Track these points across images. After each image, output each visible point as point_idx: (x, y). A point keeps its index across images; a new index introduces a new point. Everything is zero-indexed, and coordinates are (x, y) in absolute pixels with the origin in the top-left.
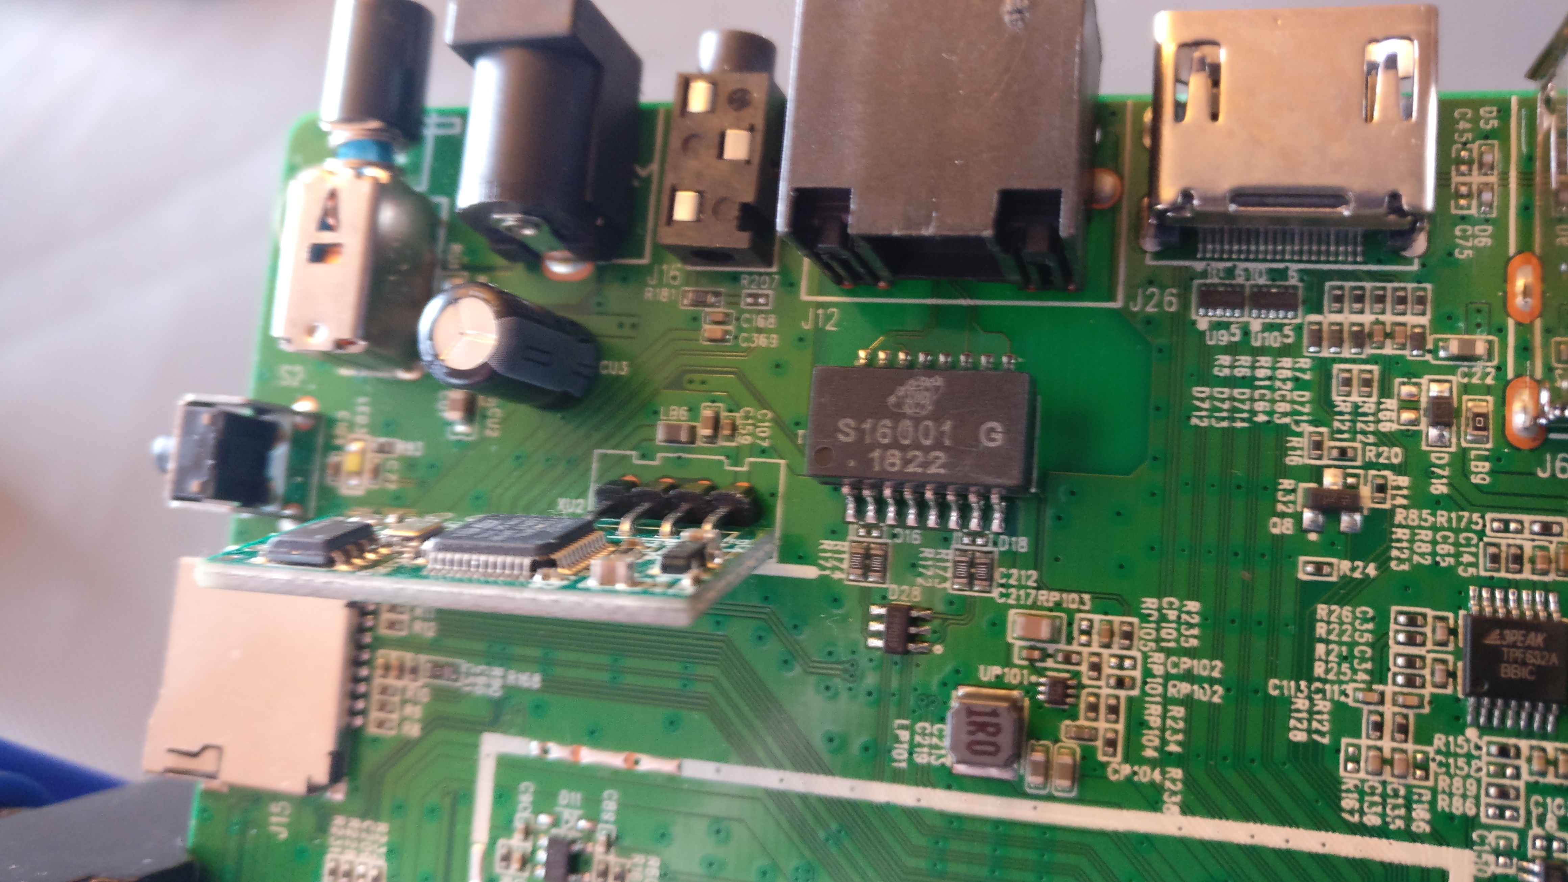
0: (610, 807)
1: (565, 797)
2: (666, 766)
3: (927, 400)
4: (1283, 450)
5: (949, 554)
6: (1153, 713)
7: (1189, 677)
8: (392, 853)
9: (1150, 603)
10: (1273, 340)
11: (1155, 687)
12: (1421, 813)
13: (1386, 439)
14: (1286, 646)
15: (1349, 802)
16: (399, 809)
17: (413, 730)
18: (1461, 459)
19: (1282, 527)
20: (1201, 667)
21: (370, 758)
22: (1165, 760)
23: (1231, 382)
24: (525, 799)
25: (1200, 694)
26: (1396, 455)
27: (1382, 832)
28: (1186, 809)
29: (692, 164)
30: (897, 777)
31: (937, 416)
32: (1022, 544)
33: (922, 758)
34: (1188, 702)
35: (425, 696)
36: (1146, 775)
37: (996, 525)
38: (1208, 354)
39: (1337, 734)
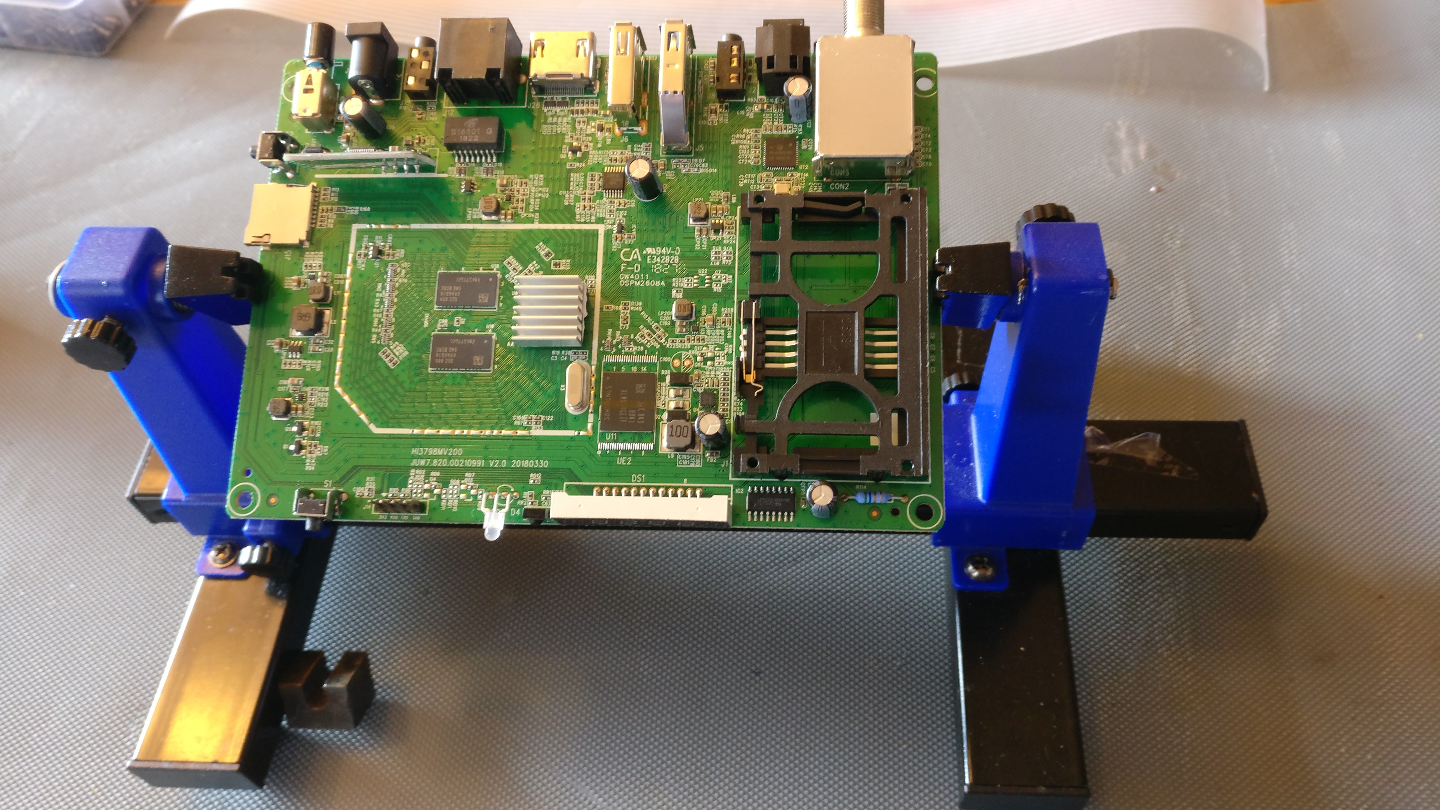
0: (390, 238)
1: (377, 237)
2: (406, 227)
3: (474, 124)
4: (563, 139)
5: (482, 168)
6: (532, 201)
7: (540, 192)
8: (324, 259)
9: (531, 176)
10: (562, 114)
11: (533, 195)
12: (593, 218)
13: (587, 135)
14: (564, 183)
15: (577, 217)
16: (327, 247)
17: (332, 226)
18: (605, 139)
19: (563, 156)
20: (543, 190)
21: (317, 235)
22: (535, 212)
23: (552, 124)
24: (365, 240)
25: (543, 196)
26: (590, 139)
27: (585, 223)
28: (540, 222)
29: (413, 70)
30: (469, 222)
31: (476, 127)
32: (501, 164)
33: (474, 217)
34: (540, 198)
35: (335, 217)
36: (530, 215)
37: (494, 160)
38: (546, 118)
39: (575, 202)
